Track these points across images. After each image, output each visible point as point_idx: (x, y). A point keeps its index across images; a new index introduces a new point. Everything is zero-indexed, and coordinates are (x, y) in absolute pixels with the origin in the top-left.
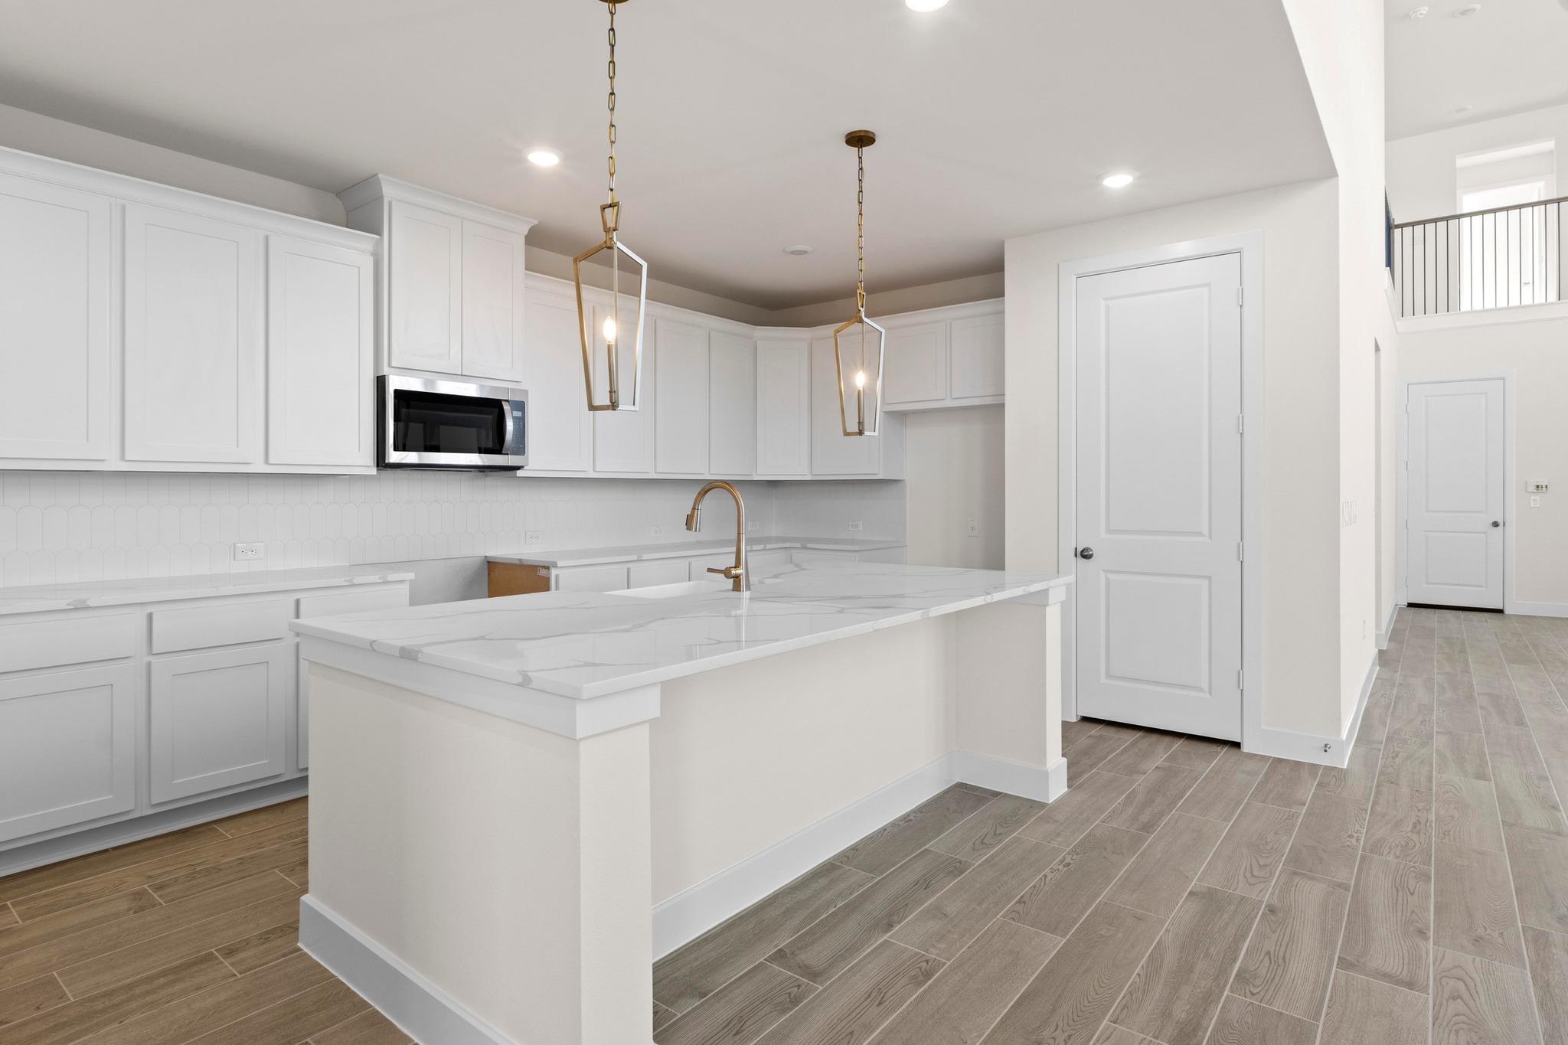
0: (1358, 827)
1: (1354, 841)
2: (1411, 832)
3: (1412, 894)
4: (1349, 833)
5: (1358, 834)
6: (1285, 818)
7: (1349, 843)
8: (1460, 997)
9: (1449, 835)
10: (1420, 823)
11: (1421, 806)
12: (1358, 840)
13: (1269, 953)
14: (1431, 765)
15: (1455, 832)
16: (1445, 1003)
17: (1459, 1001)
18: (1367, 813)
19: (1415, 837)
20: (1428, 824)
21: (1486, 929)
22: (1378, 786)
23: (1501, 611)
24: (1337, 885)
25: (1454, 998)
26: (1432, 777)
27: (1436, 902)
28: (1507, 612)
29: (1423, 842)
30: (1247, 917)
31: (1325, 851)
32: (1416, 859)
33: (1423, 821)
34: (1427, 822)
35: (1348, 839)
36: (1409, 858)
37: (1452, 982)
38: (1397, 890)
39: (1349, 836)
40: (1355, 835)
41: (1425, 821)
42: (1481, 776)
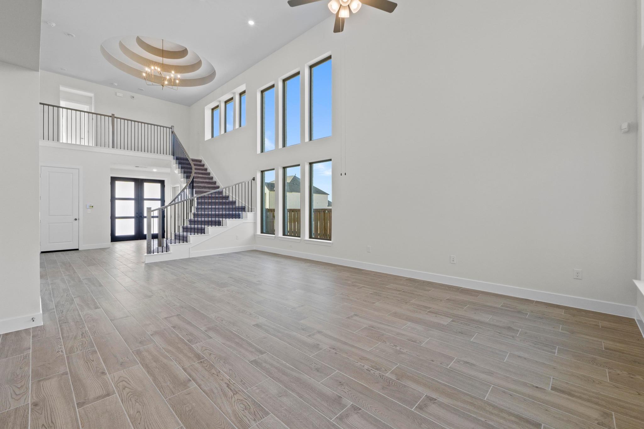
0: (59, 346)
1: (61, 353)
2: (82, 338)
3: (93, 361)
4: (57, 350)
5: (61, 349)
6: (22, 359)
7: (59, 355)
8: (126, 387)
9: (96, 333)
10: (83, 333)
11: (81, 327)
12: (62, 352)
13: (43, 425)
14: (78, 310)
15: (97, 331)
16: (122, 392)
17: (126, 388)
18: (61, 339)
19: (84, 339)
20: (87, 332)
21: (122, 358)
22: (60, 326)
23: (78, 249)
24: (62, 375)
25: (124, 389)
26: (80, 315)
27: (103, 359)
28: (80, 249)
29: (88, 340)
30: (23, 417)
31: (49, 364)
32: (88, 347)
33: (84, 332)
34: (86, 332)
35: (57, 353)
36: (86, 348)
37: (121, 384)
38: (87, 363)
39: (58, 352)
40: (60, 350)
41: (85, 331)
42: (97, 308)
